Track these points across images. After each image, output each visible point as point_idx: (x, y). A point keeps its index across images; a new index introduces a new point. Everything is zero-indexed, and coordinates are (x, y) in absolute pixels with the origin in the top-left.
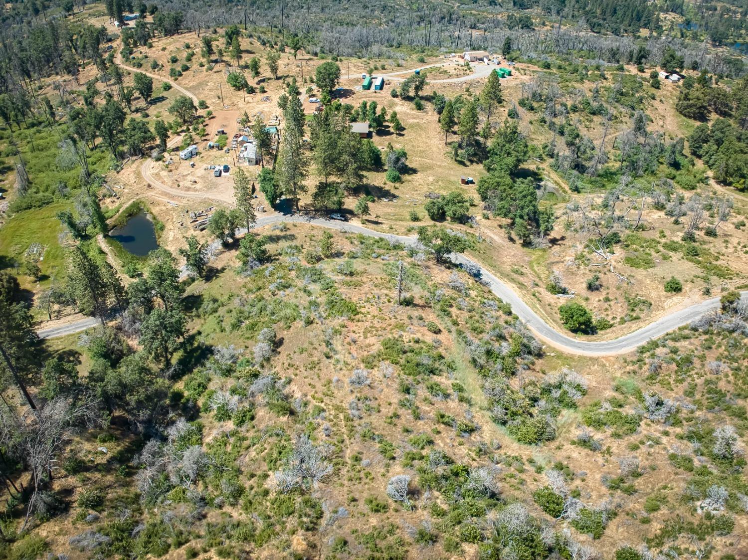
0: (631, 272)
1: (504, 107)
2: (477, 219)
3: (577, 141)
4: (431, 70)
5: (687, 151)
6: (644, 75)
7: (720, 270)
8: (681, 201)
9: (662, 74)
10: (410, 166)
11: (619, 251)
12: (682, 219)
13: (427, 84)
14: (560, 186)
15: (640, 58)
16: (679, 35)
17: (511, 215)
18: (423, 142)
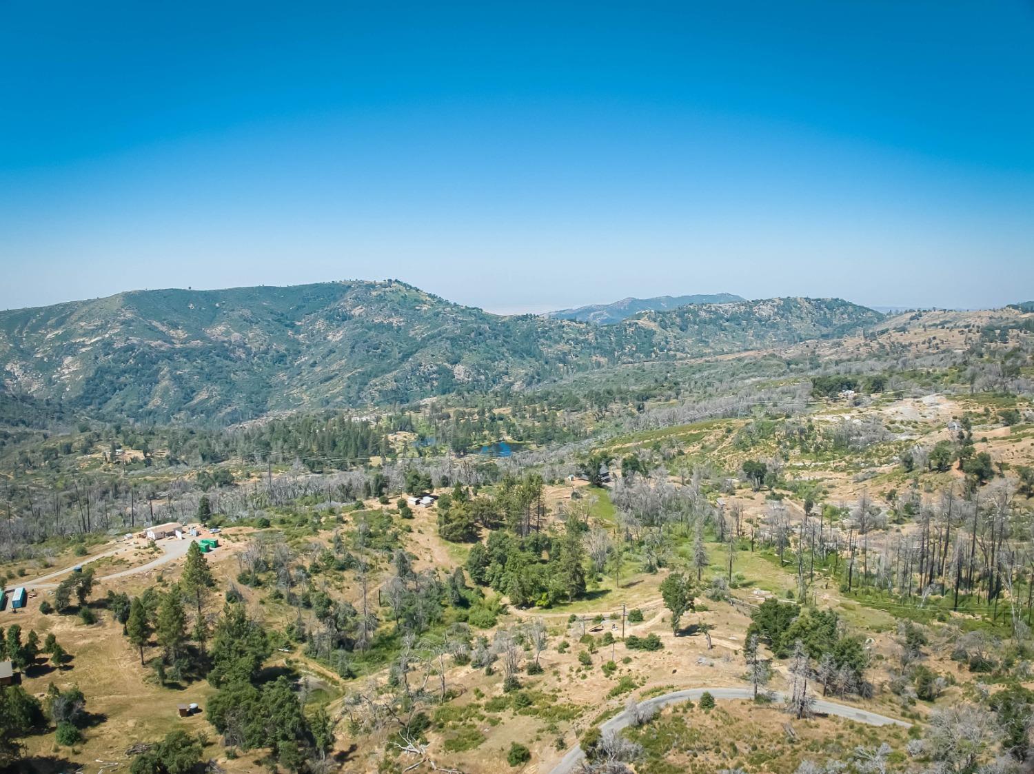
0: (459, 758)
1: (218, 590)
2: (220, 762)
3: (331, 609)
4: (99, 563)
5: (470, 582)
6: (390, 507)
7: (564, 710)
8: (485, 642)
9: (411, 501)
10: (93, 712)
11: (434, 738)
12: (495, 666)
13: (97, 583)
14: (327, 677)
15: (380, 488)
16: (417, 454)
17: (269, 740)
18: (105, 670)
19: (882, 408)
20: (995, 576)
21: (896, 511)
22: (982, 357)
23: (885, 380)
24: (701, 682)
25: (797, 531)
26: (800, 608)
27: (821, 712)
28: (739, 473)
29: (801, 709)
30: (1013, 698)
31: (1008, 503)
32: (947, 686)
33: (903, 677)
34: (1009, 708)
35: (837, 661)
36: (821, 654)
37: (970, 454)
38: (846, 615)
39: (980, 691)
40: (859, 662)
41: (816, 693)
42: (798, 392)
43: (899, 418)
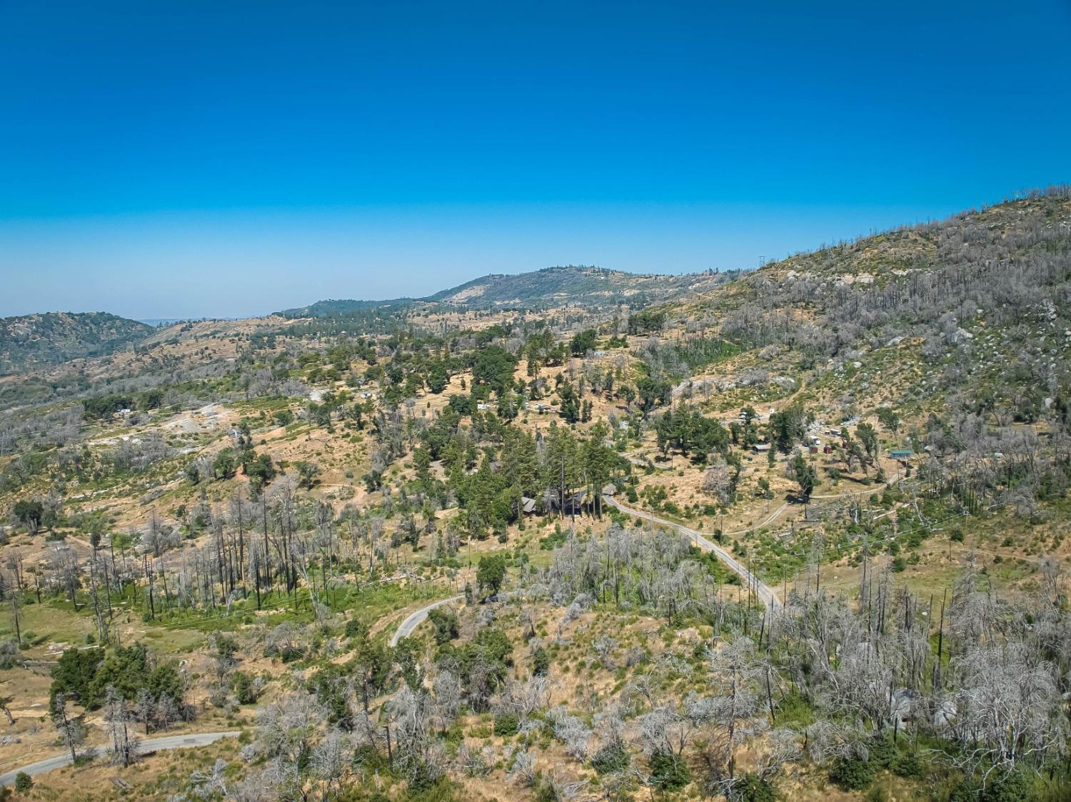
19: (160, 424)
20: (290, 568)
21: (188, 527)
22: (253, 363)
23: (162, 395)
24: (11, 764)
25: (87, 569)
26: (104, 650)
27: (148, 752)
28: (10, 518)
29: (127, 755)
30: (327, 676)
31: (292, 497)
32: (265, 683)
33: (222, 689)
34: (325, 686)
35: (154, 694)
36: (136, 693)
37: (252, 458)
38: (154, 644)
39: (297, 679)
40: (177, 687)
41: (138, 734)
42: (69, 418)
43: (180, 432)
